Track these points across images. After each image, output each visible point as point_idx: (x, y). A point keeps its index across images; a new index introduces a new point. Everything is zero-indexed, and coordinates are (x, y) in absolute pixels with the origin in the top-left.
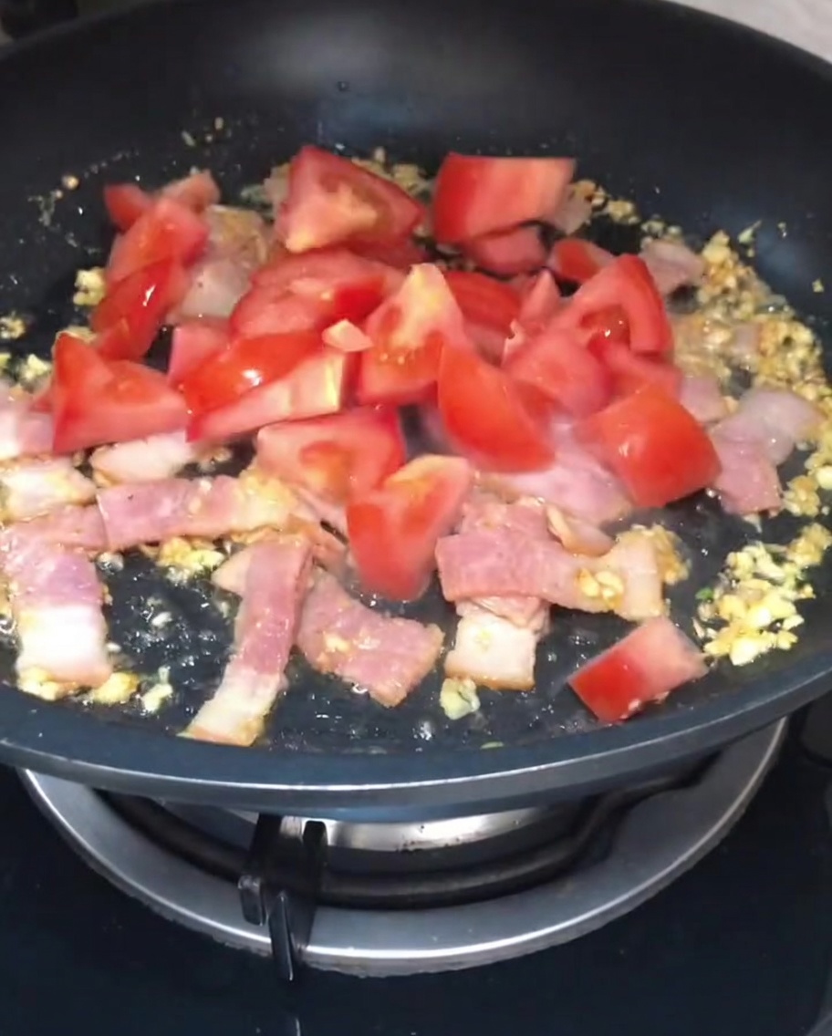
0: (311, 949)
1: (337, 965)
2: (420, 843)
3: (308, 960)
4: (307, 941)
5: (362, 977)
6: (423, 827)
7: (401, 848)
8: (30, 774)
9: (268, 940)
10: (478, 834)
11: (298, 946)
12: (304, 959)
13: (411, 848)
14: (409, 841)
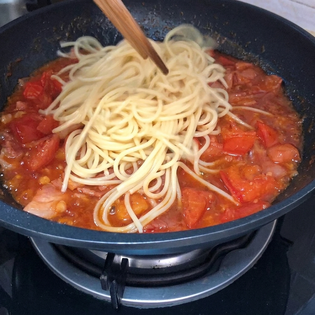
0: (123, 299)
1: (132, 305)
2: (159, 266)
5: (141, 309)
6: (160, 261)
7: (153, 267)
9: (110, 297)
11: (119, 298)
12: (121, 302)
13: (156, 267)
14: (155, 265)
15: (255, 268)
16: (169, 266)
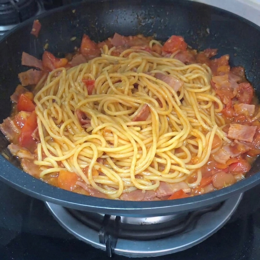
0: (116, 249)
1: (124, 254)
2: (145, 223)
3: (115, 252)
4: (115, 247)
5: (130, 257)
6: (146, 219)
7: (140, 224)
8: (47, 202)
9: (105, 246)
10: (160, 221)
11: (113, 248)
13: (143, 224)
14: (142, 222)
15: (225, 228)
16: (153, 223)
